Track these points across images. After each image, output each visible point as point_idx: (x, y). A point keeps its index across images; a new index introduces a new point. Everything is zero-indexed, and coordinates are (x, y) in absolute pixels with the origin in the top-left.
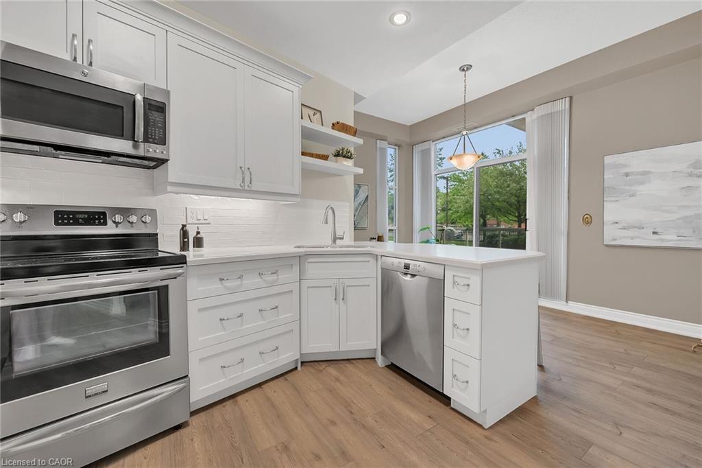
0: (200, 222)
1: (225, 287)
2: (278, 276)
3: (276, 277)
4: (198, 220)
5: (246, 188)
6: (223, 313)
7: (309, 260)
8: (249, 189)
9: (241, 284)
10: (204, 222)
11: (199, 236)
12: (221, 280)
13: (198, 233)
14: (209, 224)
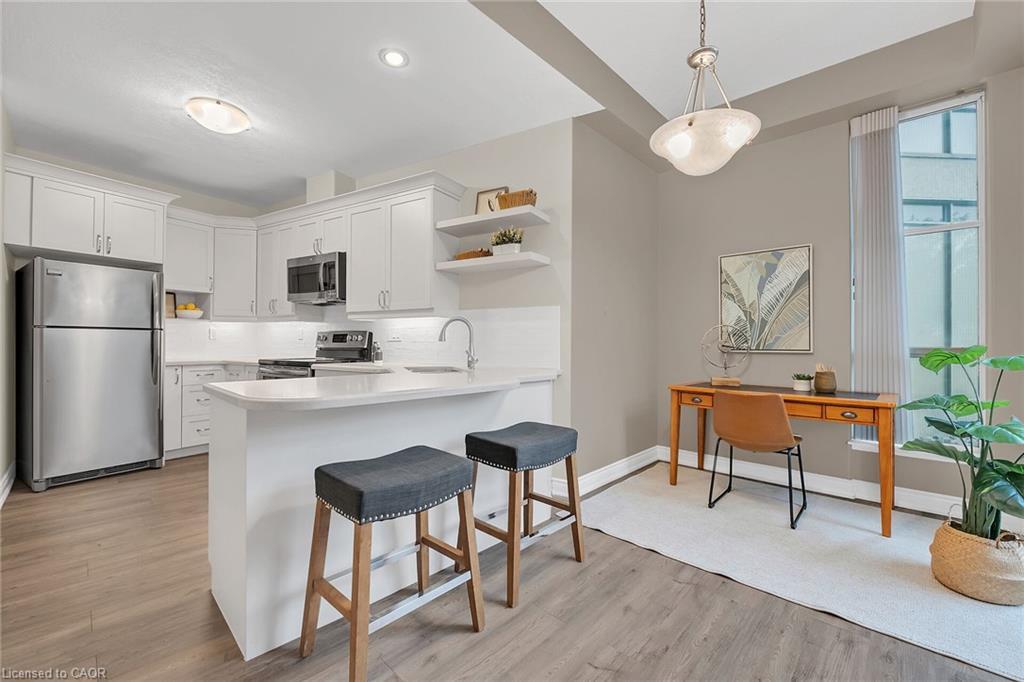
0: (395, 340)
4: (393, 338)
8: (387, 310)
10: (397, 339)
11: (379, 351)
13: (379, 349)
14: (401, 341)
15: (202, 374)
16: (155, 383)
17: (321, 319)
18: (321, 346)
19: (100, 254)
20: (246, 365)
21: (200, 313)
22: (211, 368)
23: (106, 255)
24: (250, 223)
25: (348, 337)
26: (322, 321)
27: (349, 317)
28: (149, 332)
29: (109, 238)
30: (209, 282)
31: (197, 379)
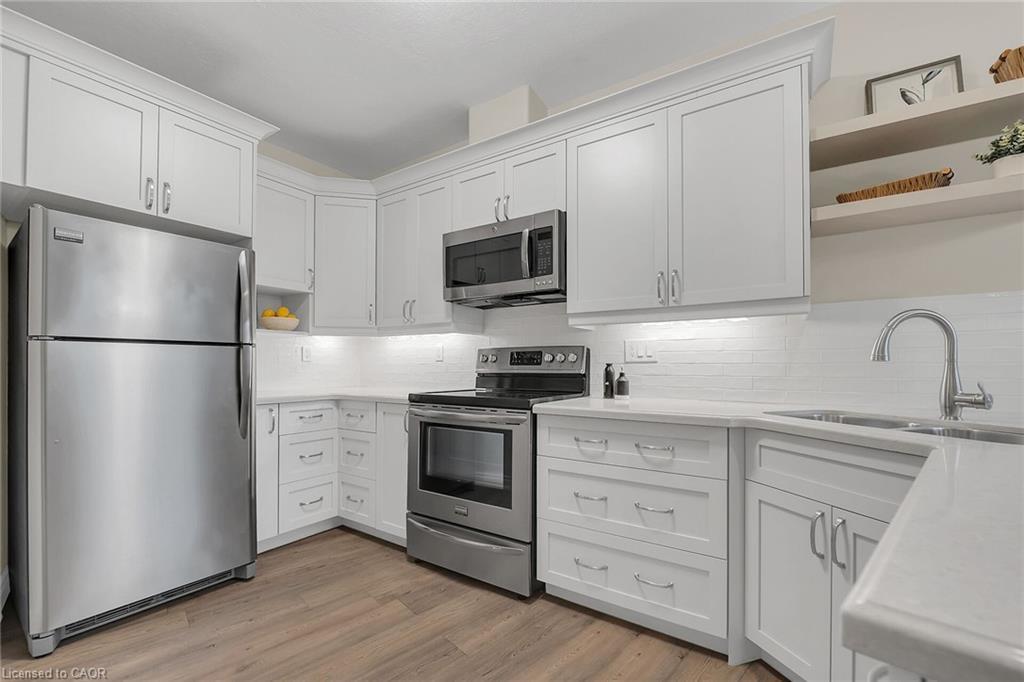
0: (643, 360)
1: (581, 451)
2: (674, 457)
3: (668, 458)
4: (639, 357)
5: (671, 304)
6: (583, 487)
7: (762, 442)
8: (674, 305)
9: (604, 453)
10: (647, 359)
11: (623, 379)
12: (577, 440)
13: (622, 375)
14: (656, 362)
15: (306, 415)
16: (244, 438)
17: (481, 328)
18: (482, 371)
19: (152, 212)
20: (377, 403)
21: (294, 322)
22: (317, 406)
23: (161, 215)
24: (366, 187)
25: (547, 357)
26: (483, 332)
27: (572, 322)
28: (233, 348)
29: (166, 185)
30: (309, 276)
31: (300, 422)
